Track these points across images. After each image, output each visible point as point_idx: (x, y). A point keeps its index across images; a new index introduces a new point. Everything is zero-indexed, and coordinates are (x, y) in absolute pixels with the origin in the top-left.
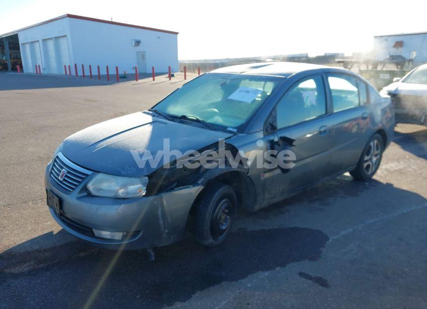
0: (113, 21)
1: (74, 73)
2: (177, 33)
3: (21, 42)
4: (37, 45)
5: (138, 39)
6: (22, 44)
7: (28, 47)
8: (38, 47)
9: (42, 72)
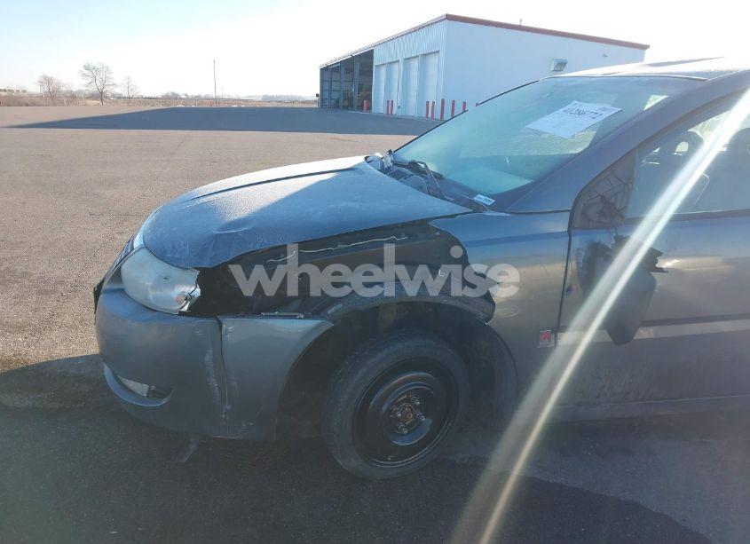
0: (524, 24)
1: (438, 116)
2: (645, 47)
3: (376, 62)
4: (396, 67)
5: (562, 57)
6: (377, 66)
7: (383, 70)
8: (397, 71)
9: (394, 112)
